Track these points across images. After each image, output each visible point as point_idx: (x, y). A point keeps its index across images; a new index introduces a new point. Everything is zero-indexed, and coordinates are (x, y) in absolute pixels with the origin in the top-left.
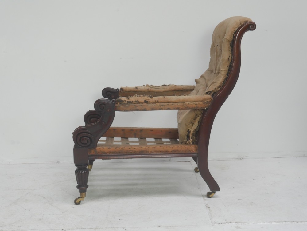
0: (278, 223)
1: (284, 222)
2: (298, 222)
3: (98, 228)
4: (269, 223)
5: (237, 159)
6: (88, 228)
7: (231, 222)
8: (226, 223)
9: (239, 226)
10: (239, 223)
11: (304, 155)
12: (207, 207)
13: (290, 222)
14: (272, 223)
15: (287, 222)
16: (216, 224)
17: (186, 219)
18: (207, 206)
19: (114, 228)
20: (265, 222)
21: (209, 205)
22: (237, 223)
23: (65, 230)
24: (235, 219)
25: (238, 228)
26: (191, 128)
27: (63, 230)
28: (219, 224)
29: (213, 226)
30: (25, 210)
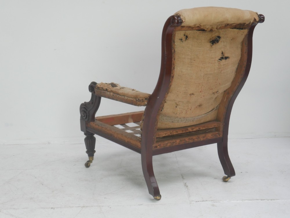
0: (250, 201)
1: (255, 200)
2: (268, 200)
3: (85, 207)
4: (242, 201)
6: (76, 207)
7: (207, 200)
8: (202, 201)
9: (215, 204)
10: (215, 201)
11: (275, 136)
12: (185, 186)
13: (262, 200)
14: (245, 201)
15: (258, 200)
16: (193, 202)
19: (99, 206)
20: (238, 200)
21: (187, 184)
22: (212, 201)
23: (54, 209)
24: (211, 197)
25: (213, 205)
27: (52, 208)
28: (196, 202)
29: (190, 204)
30: (18, 189)
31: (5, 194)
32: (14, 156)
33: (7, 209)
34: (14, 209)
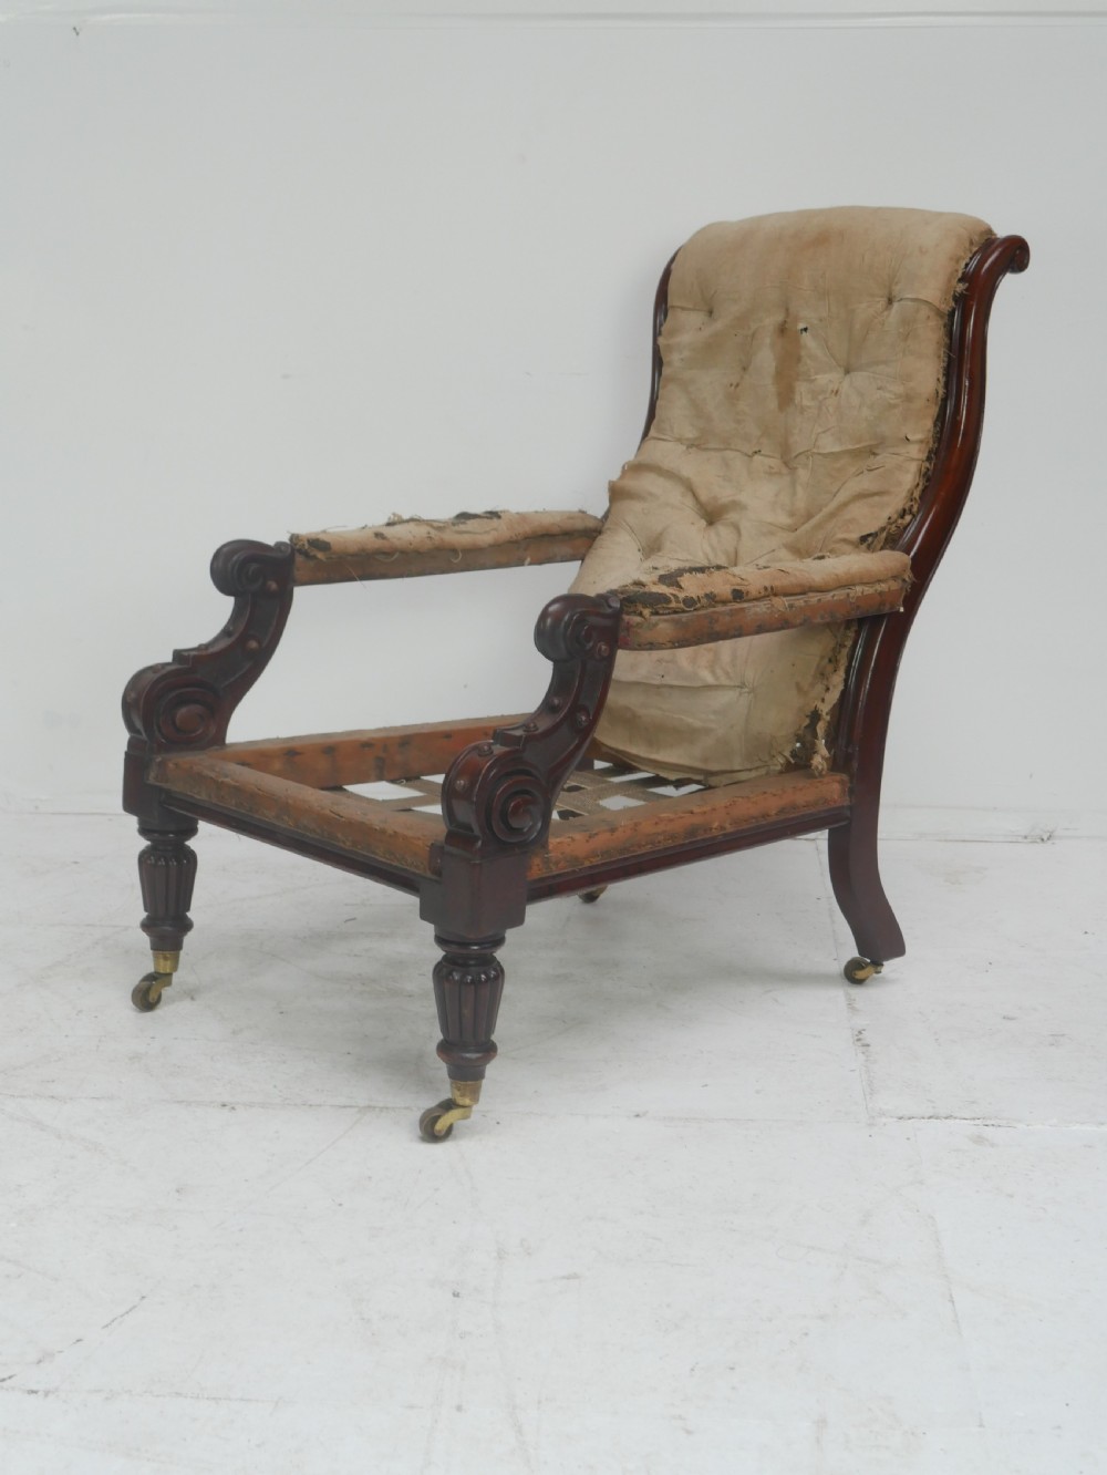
3: (375, 1107)
5: (1026, 837)
6: (332, 1106)
7: (955, 1115)
8: (930, 1117)
9: (989, 1132)
10: (988, 1122)
12: (859, 1043)
16: (884, 1120)
17: (758, 1092)
18: (859, 1040)
20: (1102, 1124)
21: (867, 1037)
22: (977, 1122)
23: (233, 1108)
24: (973, 1102)
25: (979, 1140)
26: (823, 700)
27: (224, 1105)
28: (900, 1118)
29: (871, 1125)
30: (80, 1011)
31: (21, 1030)
32: (76, 863)
33: (22, 1097)
34: (53, 1097)
